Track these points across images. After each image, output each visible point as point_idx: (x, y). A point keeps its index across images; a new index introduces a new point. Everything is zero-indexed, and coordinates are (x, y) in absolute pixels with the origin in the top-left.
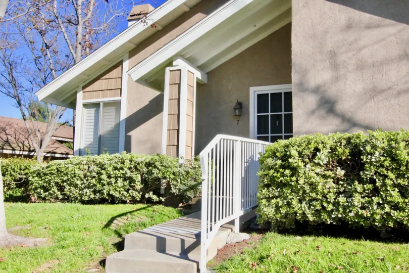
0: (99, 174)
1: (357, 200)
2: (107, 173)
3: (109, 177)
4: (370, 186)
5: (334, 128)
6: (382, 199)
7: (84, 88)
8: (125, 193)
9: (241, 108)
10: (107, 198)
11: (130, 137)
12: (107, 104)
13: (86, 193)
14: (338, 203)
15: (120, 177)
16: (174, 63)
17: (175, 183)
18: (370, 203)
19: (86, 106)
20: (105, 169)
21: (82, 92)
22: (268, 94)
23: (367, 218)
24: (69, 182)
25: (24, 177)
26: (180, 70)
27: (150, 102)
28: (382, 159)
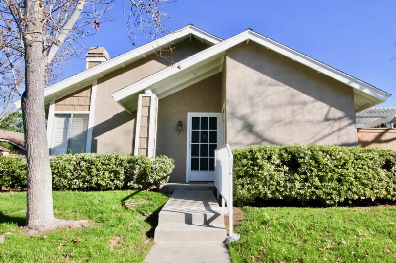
0: (89, 168)
1: (298, 184)
2: (96, 168)
3: (98, 170)
4: (304, 176)
5: (251, 141)
6: (310, 184)
7: (56, 102)
8: (111, 182)
9: (181, 125)
10: (95, 186)
11: (96, 141)
12: (75, 116)
13: (75, 183)
14: (286, 186)
15: (107, 171)
16: (146, 92)
17: (152, 175)
18: (304, 185)
19: (56, 115)
20: (94, 164)
21: (54, 104)
22: (199, 118)
23: (302, 195)
24: (59, 174)
25: (7, 170)
26: (150, 97)
27: (114, 116)
28: (310, 161)
